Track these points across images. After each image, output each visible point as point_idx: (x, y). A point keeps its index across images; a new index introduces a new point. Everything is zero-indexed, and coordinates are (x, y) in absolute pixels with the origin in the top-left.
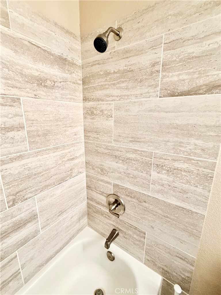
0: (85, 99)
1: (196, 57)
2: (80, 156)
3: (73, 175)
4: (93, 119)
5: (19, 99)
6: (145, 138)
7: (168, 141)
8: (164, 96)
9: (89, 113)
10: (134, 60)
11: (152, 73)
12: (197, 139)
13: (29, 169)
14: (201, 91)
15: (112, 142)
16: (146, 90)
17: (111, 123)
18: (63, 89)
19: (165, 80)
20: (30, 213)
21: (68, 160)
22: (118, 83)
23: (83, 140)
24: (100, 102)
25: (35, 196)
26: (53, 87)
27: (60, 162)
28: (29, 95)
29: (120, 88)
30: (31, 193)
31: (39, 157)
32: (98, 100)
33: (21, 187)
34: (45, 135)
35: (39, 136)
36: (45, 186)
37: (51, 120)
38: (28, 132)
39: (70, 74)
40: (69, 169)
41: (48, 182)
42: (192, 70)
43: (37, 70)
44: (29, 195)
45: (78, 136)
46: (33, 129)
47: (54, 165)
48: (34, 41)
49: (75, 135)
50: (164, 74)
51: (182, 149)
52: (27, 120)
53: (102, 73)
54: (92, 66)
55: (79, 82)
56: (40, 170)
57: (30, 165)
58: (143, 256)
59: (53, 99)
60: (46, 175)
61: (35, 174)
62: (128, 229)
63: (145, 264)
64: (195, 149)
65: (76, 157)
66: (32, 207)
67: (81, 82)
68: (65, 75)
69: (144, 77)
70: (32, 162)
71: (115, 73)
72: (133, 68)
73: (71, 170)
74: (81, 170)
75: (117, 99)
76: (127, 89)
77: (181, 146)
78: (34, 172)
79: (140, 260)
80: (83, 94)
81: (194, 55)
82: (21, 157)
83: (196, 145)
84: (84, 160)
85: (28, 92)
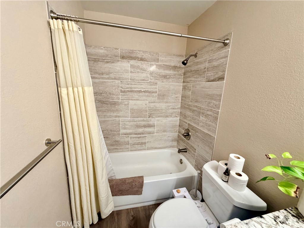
0: (184, 82)
1: (216, 66)
2: (177, 108)
3: (173, 116)
4: (185, 91)
5: (157, 83)
6: (199, 100)
7: (206, 102)
8: (207, 82)
9: (184, 88)
10: (199, 66)
11: (204, 72)
12: (214, 101)
13: (156, 107)
14: (216, 80)
15: (189, 102)
16: (202, 79)
17: (190, 93)
18: (173, 78)
19: (208, 75)
20: (153, 123)
21: (171, 108)
22: (194, 75)
23: (180, 101)
24: (188, 83)
25: (156, 118)
26: (169, 78)
27: (167, 108)
28: (160, 82)
29: (194, 77)
30: (155, 116)
31: (160, 104)
32: (188, 82)
33: (152, 112)
34: (163, 96)
35: (161, 96)
36: (160, 116)
37: (166, 91)
38: (158, 94)
39: (178, 72)
40: (171, 113)
41: (161, 115)
42: (214, 72)
43: (164, 73)
44: (154, 117)
45: (178, 99)
46: (159, 93)
47: (165, 109)
48: (165, 64)
49: (176, 98)
50: (207, 72)
51: (210, 105)
52: (158, 90)
53: (190, 71)
54: (187, 67)
55: (182, 74)
56: (159, 109)
57: (156, 106)
58: (194, 163)
59: (169, 83)
60: (161, 112)
61: (157, 110)
62: (190, 148)
63: (194, 168)
64: (213, 105)
65: (175, 108)
66: (154, 122)
67: (183, 74)
68: (175, 73)
69: (202, 73)
70: (158, 105)
71: (194, 71)
72: (199, 69)
73: (172, 113)
74: (177, 115)
75: (193, 82)
76: (196, 78)
77: (210, 104)
78: (157, 109)
79: (192, 165)
80: (183, 80)
81: (215, 66)
82: (154, 102)
83: (214, 103)
84: (180, 111)
85: (160, 81)
